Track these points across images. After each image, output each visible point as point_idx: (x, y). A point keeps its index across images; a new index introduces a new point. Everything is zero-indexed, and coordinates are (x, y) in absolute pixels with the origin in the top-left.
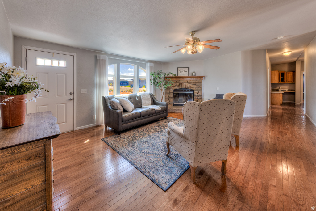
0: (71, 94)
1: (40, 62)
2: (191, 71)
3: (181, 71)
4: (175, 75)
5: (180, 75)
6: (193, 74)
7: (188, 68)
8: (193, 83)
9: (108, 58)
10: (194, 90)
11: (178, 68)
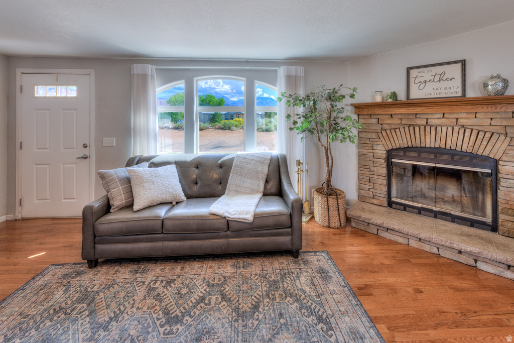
0: (85, 146)
1: (41, 91)
2: (476, 75)
3: (422, 80)
4: (394, 95)
5: (416, 94)
6: (486, 85)
7: (463, 63)
8: (493, 129)
9: (156, 69)
10: (496, 162)
11: (409, 70)
